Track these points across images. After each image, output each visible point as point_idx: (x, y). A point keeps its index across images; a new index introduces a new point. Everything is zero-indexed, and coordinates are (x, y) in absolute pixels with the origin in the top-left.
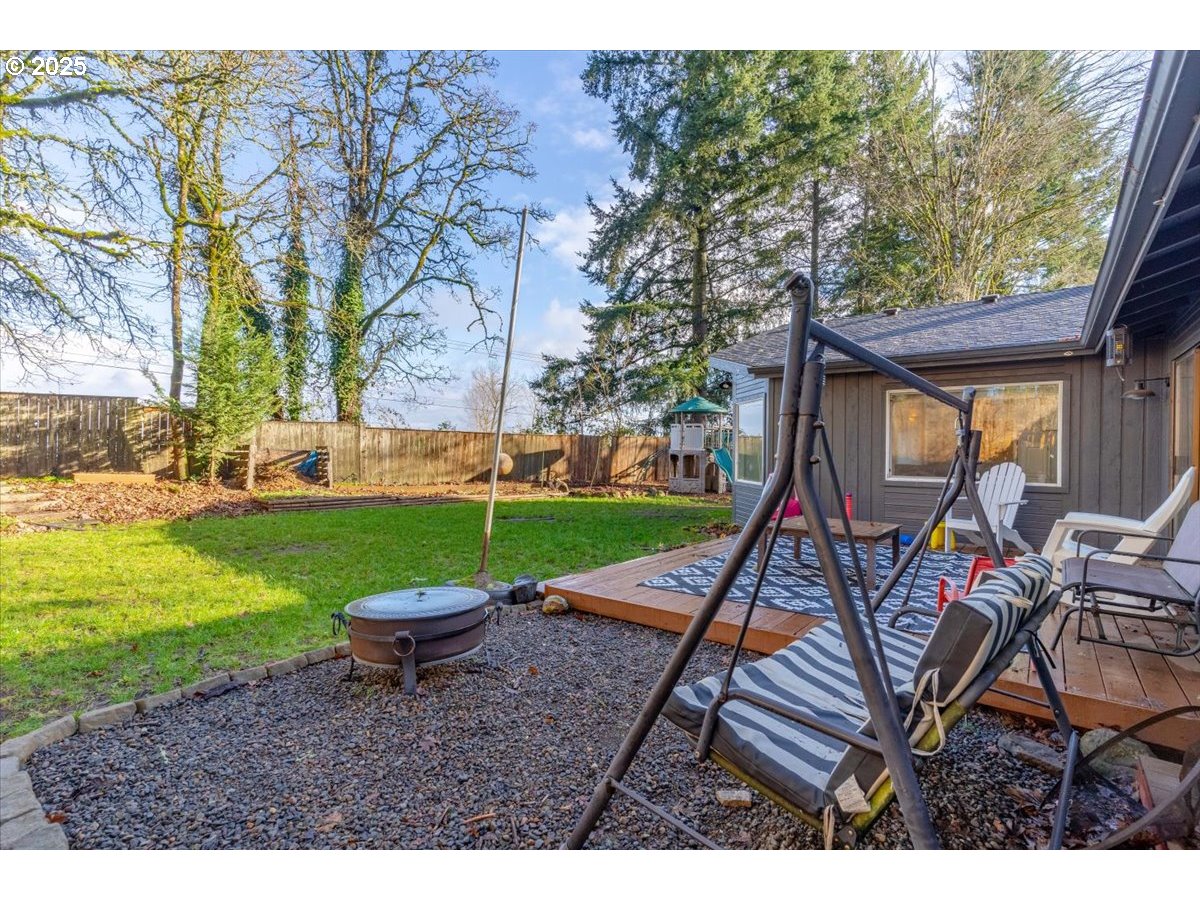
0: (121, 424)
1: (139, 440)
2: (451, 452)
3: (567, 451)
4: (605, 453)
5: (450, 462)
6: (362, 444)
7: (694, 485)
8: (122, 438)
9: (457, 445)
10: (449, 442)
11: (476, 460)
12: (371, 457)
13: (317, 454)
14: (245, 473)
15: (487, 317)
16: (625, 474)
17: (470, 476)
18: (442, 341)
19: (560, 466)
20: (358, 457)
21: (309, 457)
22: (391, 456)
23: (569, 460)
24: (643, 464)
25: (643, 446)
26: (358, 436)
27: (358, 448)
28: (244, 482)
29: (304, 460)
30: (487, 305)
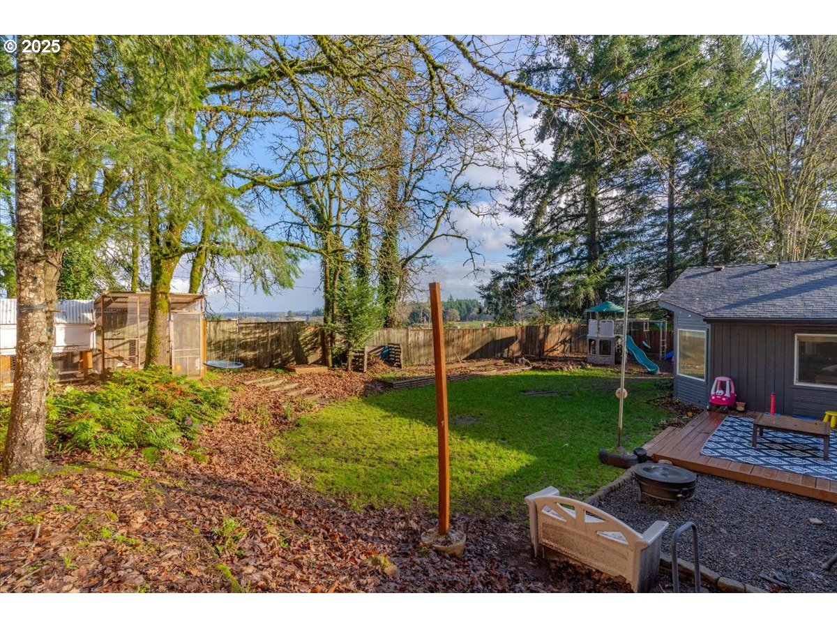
0: (298, 336)
1: (306, 344)
2: (456, 342)
3: (519, 337)
4: (541, 336)
5: (455, 348)
6: (410, 340)
7: (607, 359)
8: (298, 345)
9: (459, 337)
10: (455, 335)
11: (469, 345)
12: (415, 347)
13: (389, 348)
14: (363, 362)
15: (475, 256)
16: (553, 350)
17: (465, 356)
18: (434, 267)
19: (515, 347)
20: (407, 346)
21: (385, 349)
22: (424, 346)
23: (520, 342)
24: (564, 342)
25: (563, 330)
26: (407, 335)
27: (407, 342)
28: (362, 367)
29: (382, 351)
30: (476, 250)
